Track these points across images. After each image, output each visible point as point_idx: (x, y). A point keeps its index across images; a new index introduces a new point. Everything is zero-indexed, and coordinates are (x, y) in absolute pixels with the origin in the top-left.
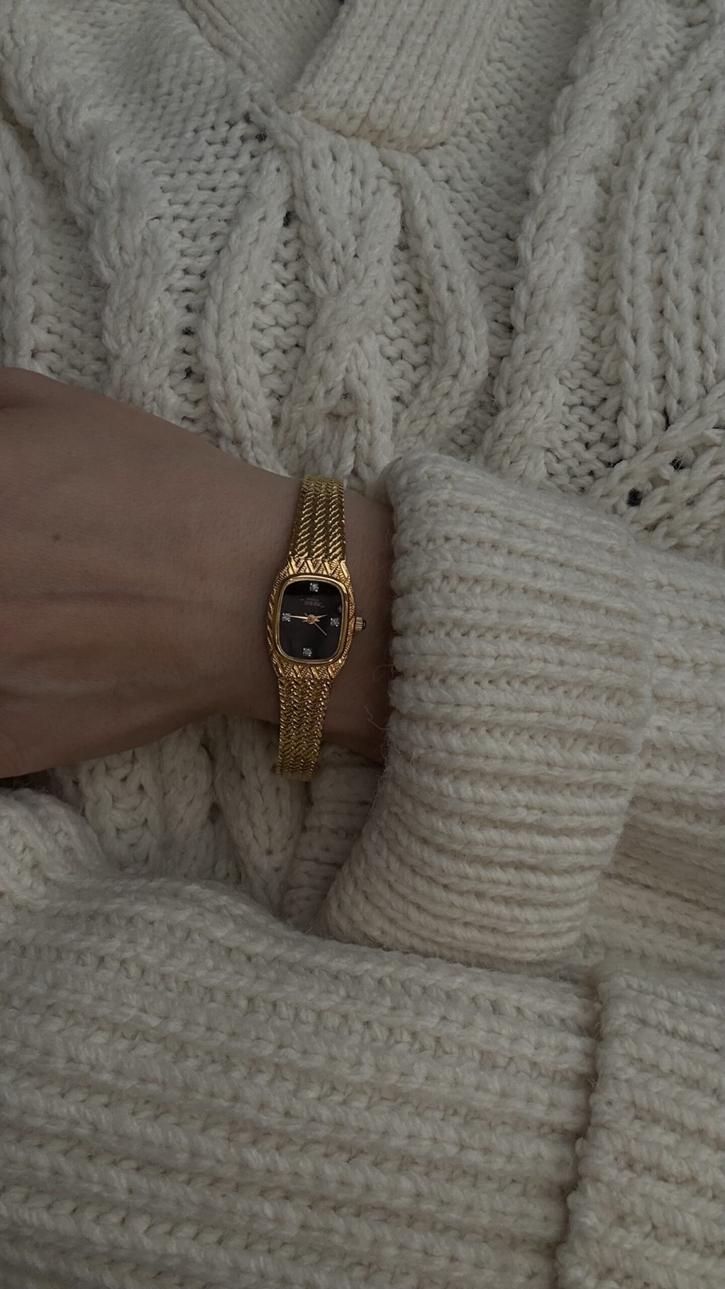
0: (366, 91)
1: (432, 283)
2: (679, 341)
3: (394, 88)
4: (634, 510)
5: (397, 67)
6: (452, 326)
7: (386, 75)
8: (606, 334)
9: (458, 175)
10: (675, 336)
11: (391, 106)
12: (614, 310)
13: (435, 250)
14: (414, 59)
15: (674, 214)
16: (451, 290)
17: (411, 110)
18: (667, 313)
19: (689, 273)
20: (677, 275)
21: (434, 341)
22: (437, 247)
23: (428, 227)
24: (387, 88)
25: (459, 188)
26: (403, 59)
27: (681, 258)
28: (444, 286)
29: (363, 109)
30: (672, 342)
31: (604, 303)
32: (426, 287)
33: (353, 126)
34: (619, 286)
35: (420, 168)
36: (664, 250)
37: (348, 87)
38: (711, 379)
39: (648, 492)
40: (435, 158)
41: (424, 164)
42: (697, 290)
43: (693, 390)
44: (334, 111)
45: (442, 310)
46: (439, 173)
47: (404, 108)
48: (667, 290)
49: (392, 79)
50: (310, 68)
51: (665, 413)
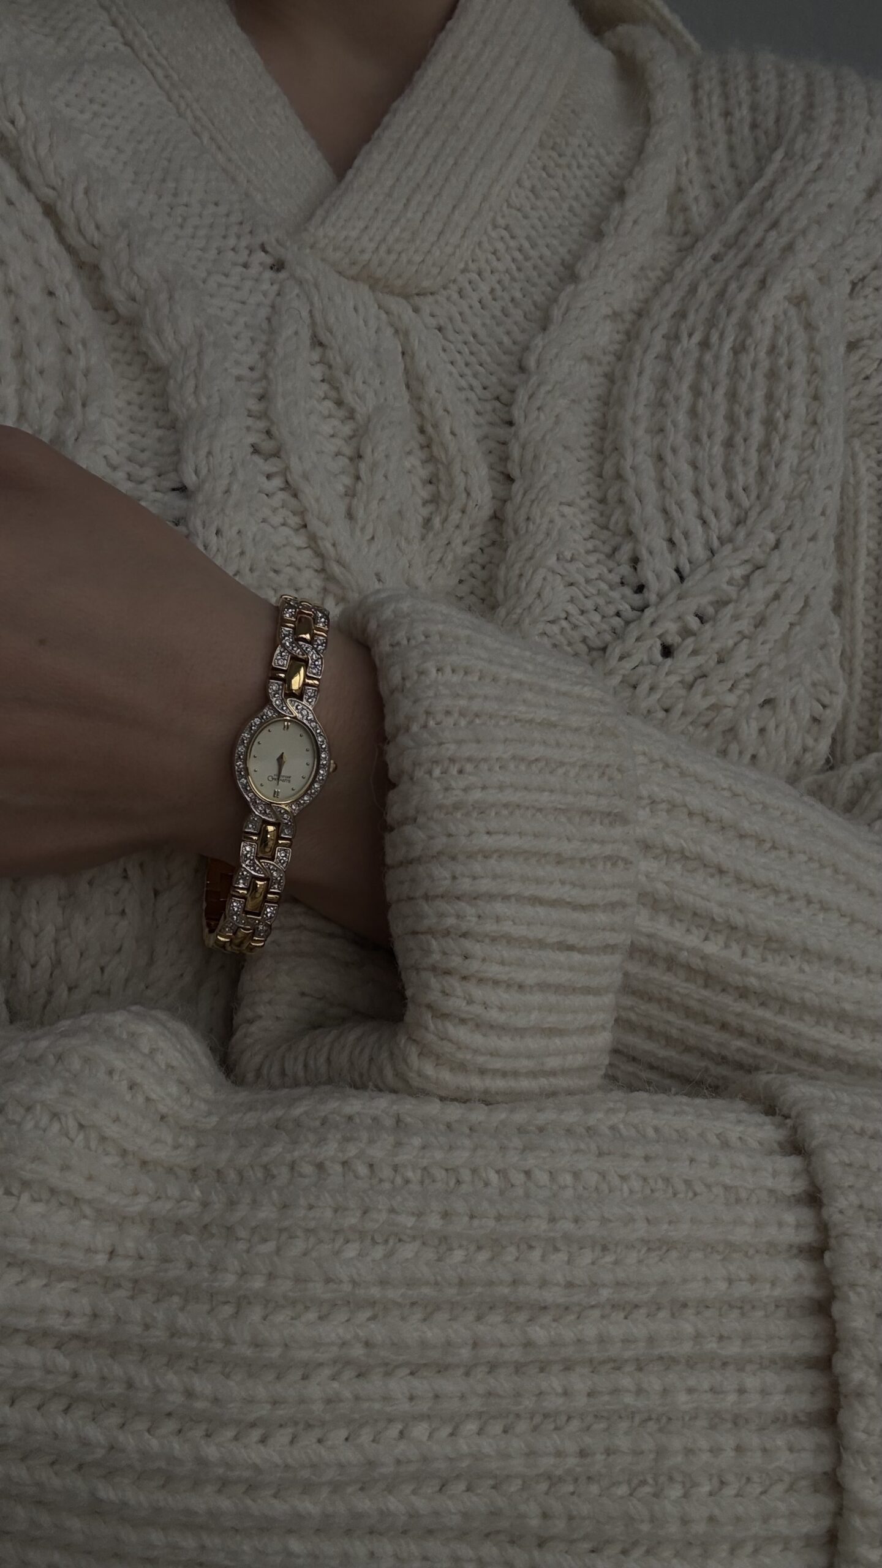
0: (371, 240)
1: (435, 426)
2: (680, 508)
3: (397, 240)
4: (669, 661)
5: (403, 221)
6: (456, 468)
7: (392, 227)
8: (612, 494)
9: (450, 327)
10: (676, 503)
11: (393, 257)
12: (619, 476)
13: (437, 394)
14: (420, 215)
15: (668, 397)
16: (453, 433)
17: (409, 262)
18: (667, 483)
19: (685, 451)
20: (674, 451)
21: (439, 480)
22: (438, 391)
23: (428, 373)
24: (391, 239)
25: (451, 338)
26: (409, 215)
27: (677, 437)
28: (447, 430)
29: (366, 257)
30: (674, 509)
31: (609, 469)
32: (429, 429)
33: (354, 271)
34: (623, 456)
35: (413, 314)
36: (662, 430)
37: (354, 234)
38: (716, 543)
39: (679, 645)
40: (426, 304)
41: (416, 310)
42: (695, 467)
43: (700, 552)
44: (339, 255)
45: (446, 450)
46: (432, 322)
47: (404, 258)
48: (666, 464)
49: (397, 231)
50: (320, 212)
51: (677, 570)
